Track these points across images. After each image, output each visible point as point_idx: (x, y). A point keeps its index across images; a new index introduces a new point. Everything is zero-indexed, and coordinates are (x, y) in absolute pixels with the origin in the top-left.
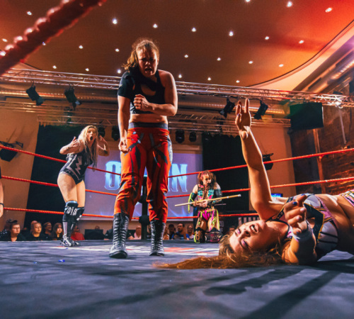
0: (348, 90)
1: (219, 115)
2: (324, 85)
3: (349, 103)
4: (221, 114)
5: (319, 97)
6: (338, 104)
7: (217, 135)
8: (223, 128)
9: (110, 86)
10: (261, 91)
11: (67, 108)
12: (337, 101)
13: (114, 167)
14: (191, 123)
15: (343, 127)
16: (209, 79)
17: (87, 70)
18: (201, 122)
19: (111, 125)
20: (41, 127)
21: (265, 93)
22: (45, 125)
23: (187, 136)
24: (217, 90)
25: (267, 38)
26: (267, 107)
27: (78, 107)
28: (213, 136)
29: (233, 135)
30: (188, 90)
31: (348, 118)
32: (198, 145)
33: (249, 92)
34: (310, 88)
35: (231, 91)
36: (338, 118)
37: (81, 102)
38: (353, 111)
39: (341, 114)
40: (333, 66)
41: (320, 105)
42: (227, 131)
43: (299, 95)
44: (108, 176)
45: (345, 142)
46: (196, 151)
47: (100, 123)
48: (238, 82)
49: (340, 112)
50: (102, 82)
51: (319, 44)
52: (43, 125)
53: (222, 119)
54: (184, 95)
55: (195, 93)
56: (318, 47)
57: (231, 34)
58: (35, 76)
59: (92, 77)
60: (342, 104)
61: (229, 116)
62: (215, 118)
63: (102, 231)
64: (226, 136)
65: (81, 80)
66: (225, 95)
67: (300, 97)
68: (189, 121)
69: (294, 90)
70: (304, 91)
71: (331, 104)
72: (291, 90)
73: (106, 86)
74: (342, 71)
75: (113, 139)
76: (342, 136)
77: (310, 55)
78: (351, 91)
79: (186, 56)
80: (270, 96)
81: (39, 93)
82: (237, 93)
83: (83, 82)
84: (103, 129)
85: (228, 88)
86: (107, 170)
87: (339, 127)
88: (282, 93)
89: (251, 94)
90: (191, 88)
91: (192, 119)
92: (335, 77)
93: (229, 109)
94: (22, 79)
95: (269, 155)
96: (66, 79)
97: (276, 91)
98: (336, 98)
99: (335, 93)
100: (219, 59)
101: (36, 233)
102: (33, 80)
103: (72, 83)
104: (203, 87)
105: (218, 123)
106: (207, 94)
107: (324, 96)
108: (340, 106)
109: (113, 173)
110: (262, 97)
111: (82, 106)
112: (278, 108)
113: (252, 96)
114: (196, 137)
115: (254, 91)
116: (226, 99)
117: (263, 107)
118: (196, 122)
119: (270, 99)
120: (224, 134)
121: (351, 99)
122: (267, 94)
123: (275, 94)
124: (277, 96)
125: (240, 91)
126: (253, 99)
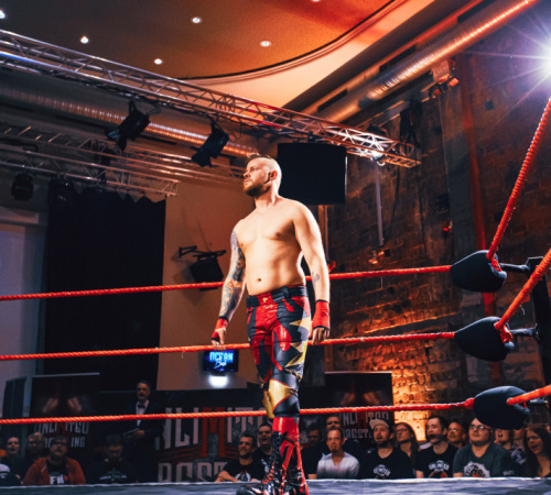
0: (398, 128)
1: (101, 138)
2: (351, 109)
3: (397, 158)
4: (110, 139)
5: (340, 134)
6: (376, 154)
7: (89, 189)
8: (108, 175)
10: (217, 97)
12: (373, 147)
14: (20, 149)
15: (380, 207)
16: (85, 40)
18: (51, 150)
21: (226, 104)
24: (104, 73)
26: (227, 139)
28: (79, 192)
29: (131, 193)
30: (26, 59)
31: (393, 188)
33: (186, 94)
34: (321, 109)
35: (144, 83)
36: (372, 186)
38: (403, 175)
39: (378, 178)
40: (374, 70)
41: (342, 151)
42: (117, 183)
43: (298, 120)
45: (382, 239)
46: (28, 226)
48: (158, 62)
49: (379, 173)
51: (353, 12)
53: (108, 150)
54: (10, 69)
55: (44, 70)
56: (350, 19)
60: (383, 157)
61: (131, 146)
62: (90, 142)
64: (115, 194)
66: (126, 90)
67: (302, 126)
68: (16, 142)
69: (287, 106)
70: (307, 112)
71: (362, 154)
72: (280, 105)
74: (391, 85)
76: (376, 227)
77: (330, 33)
78: (402, 132)
80: (237, 112)
82: (157, 92)
85: (136, 74)
87: (373, 207)
88: (263, 110)
89: (191, 100)
90: (32, 55)
91: (26, 140)
92: (376, 94)
93: (135, 127)
95: (216, 254)
97: (247, 102)
98: (373, 142)
99: (372, 129)
104: (69, 59)
105: (96, 159)
106: (78, 79)
107: (351, 133)
108: (380, 159)
110: (217, 112)
113: (193, 106)
114: (31, 187)
115: (200, 94)
116: (128, 100)
117: (218, 137)
118: (35, 147)
119: (235, 119)
120: (109, 189)
121: (401, 150)
122: (230, 106)
123: (247, 110)
124: (251, 116)
125: (165, 88)
126: (196, 113)
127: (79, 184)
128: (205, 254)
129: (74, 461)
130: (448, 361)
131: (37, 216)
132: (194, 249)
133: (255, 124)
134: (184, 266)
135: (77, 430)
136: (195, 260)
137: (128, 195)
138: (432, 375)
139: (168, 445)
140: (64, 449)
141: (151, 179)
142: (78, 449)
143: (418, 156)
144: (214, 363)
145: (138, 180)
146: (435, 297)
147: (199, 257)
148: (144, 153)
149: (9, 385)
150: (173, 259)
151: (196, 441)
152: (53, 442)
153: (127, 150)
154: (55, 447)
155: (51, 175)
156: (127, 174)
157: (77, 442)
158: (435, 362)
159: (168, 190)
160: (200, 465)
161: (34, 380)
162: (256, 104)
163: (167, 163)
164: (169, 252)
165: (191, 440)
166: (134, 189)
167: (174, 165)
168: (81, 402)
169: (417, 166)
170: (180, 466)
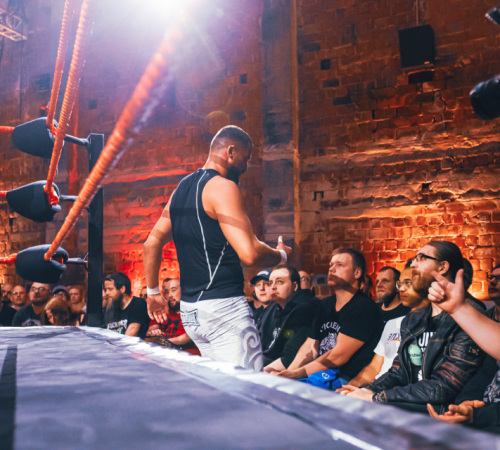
38: (7, 47)
78: (10, 3)
121: (7, 20)
130: (30, 231)
138: (12, 244)
143: (25, 31)
146: (25, 171)
158: (17, 232)
169: (23, 41)
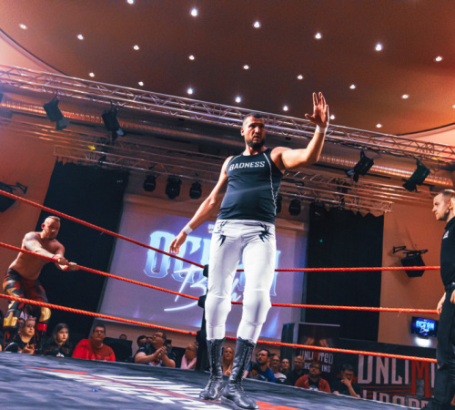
1: (342, 177)
4: (349, 176)
7: (334, 209)
8: (346, 199)
9: (174, 111)
10: (421, 145)
11: (102, 140)
13: (163, 240)
14: (294, 185)
16: (332, 118)
17: (141, 84)
18: (311, 185)
19: (167, 174)
20: (58, 164)
21: (427, 149)
22: (64, 162)
23: (286, 205)
25: (439, 59)
26: (428, 173)
27: (119, 139)
28: (328, 210)
29: (360, 211)
30: (299, 131)
32: (300, 221)
33: (399, 144)
35: (370, 140)
37: (126, 132)
42: (351, 204)
44: (151, 254)
46: (298, 231)
47: (150, 168)
48: (379, 126)
50: (161, 104)
52: (61, 162)
53: (345, 184)
57: (379, 48)
58: (61, 84)
59: (148, 95)
61: (362, 181)
62: (334, 181)
63: (131, 342)
64: (350, 212)
65: (131, 98)
66: (358, 145)
68: (292, 181)
73: (168, 110)
75: (166, 196)
79: (300, 77)
80: (436, 154)
81: (63, 112)
82: (378, 144)
83: (134, 101)
84: (155, 178)
85: (365, 134)
86: (151, 245)
89: (402, 148)
90: (303, 129)
91: (298, 179)
93: (363, 168)
94: (40, 87)
95: (420, 252)
96: (107, 93)
97: (443, 146)
100: (353, 87)
101: (26, 335)
102: (57, 90)
103: (116, 101)
105: (338, 189)
106: (329, 140)
109: (160, 252)
110: (421, 155)
111: (126, 139)
112: (443, 176)
113: (403, 151)
114: (300, 208)
115: (408, 143)
116: (360, 151)
117: (422, 172)
118: (302, 183)
119: (435, 159)
120: (347, 208)
122: (430, 150)
123: (443, 151)
124: (447, 155)
125: (384, 142)
126: (406, 156)
127: (328, 205)
128: (411, 252)
129: (325, 381)
131: (303, 224)
132: (404, 248)
133: (450, 161)
134: (397, 259)
135: (326, 361)
136: (405, 256)
137: (358, 212)
139: (386, 382)
140: (317, 371)
141: (374, 201)
142: (326, 373)
144: (419, 329)
145: (365, 202)
147: (408, 253)
148: (370, 185)
149: (285, 326)
150: (389, 254)
151: (407, 382)
152: (311, 366)
153: (358, 184)
154: (311, 370)
155: (312, 200)
156: (358, 199)
157: (325, 368)
159: (385, 208)
160: (411, 400)
161: (300, 325)
162: (450, 147)
163: (384, 191)
164: (386, 249)
165: (403, 380)
166: (362, 208)
167: (389, 192)
168: (328, 343)
170: (395, 398)
